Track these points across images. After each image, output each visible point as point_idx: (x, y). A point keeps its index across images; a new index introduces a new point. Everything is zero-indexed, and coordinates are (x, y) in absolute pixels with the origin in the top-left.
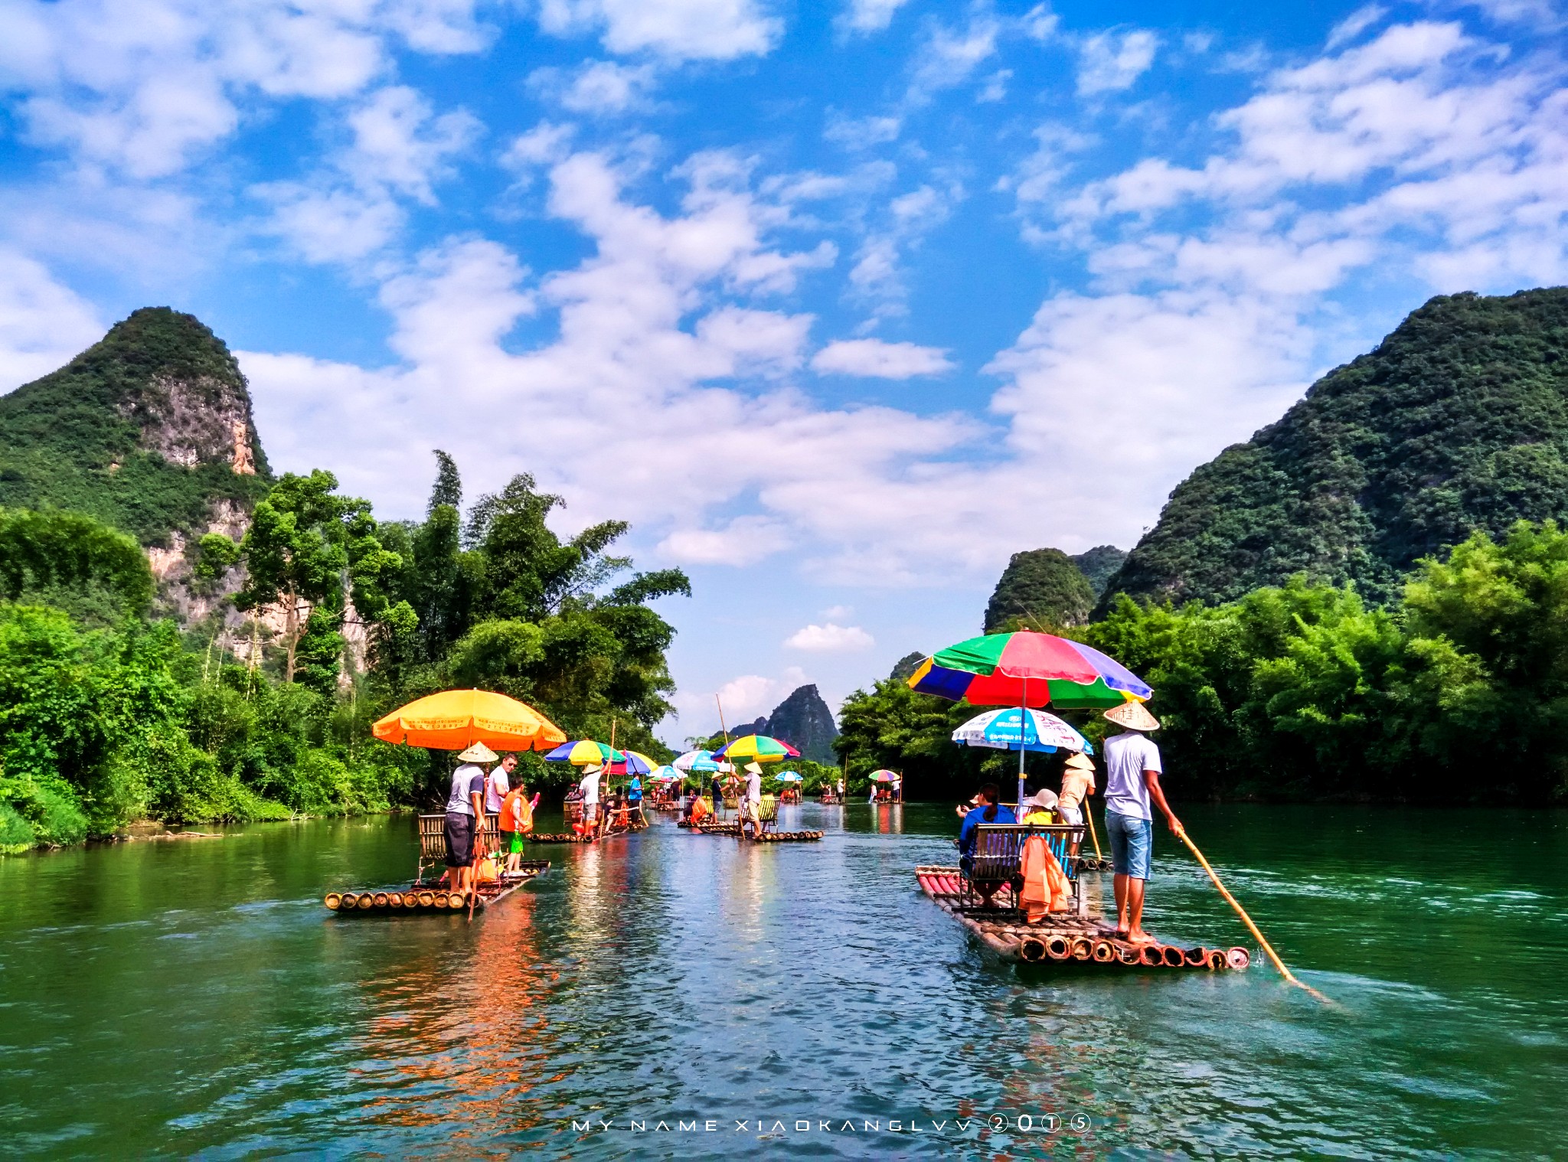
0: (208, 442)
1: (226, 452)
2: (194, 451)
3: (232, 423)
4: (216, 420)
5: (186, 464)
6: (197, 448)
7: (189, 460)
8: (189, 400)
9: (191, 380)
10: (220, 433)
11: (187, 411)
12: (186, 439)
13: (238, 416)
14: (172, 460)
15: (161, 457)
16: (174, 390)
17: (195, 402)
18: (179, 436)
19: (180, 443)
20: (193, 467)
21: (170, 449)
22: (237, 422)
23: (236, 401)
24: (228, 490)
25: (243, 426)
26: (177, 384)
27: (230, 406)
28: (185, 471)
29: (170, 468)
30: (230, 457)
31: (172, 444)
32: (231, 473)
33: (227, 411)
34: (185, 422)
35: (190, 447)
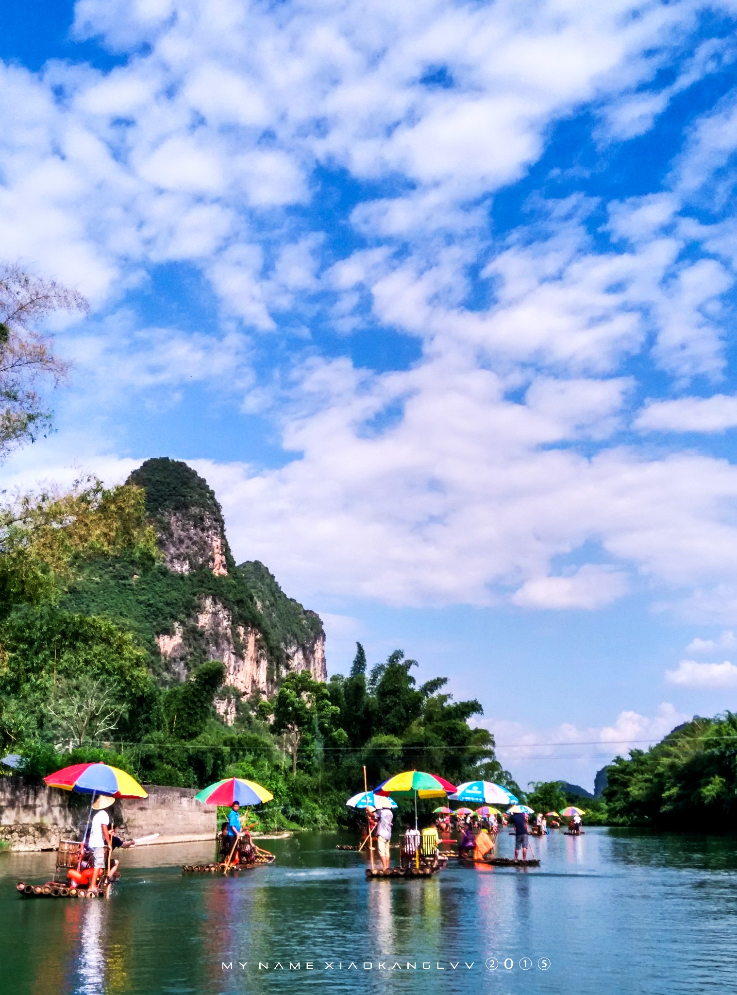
0: (196, 554)
1: (209, 561)
2: (187, 562)
3: (212, 539)
4: (201, 538)
5: (182, 571)
6: (189, 560)
7: (184, 569)
8: (183, 525)
9: (184, 511)
10: (204, 547)
11: (182, 533)
12: (182, 554)
13: (216, 534)
14: (173, 569)
15: (165, 568)
16: (173, 519)
17: (187, 526)
18: (177, 552)
19: (178, 557)
20: (187, 573)
21: (171, 561)
22: (215, 538)
23: (214, 523)
24: (210, 589)
25: (219, 541)
26: (175, 515)
27: (210, 527)
28: (182, 577)
29: (172, 576)
30: (211, 564)
31: (172, 558)
32: (212, 576)
33: (208, 531)
34: (181, 541)
35: (184, 560)
